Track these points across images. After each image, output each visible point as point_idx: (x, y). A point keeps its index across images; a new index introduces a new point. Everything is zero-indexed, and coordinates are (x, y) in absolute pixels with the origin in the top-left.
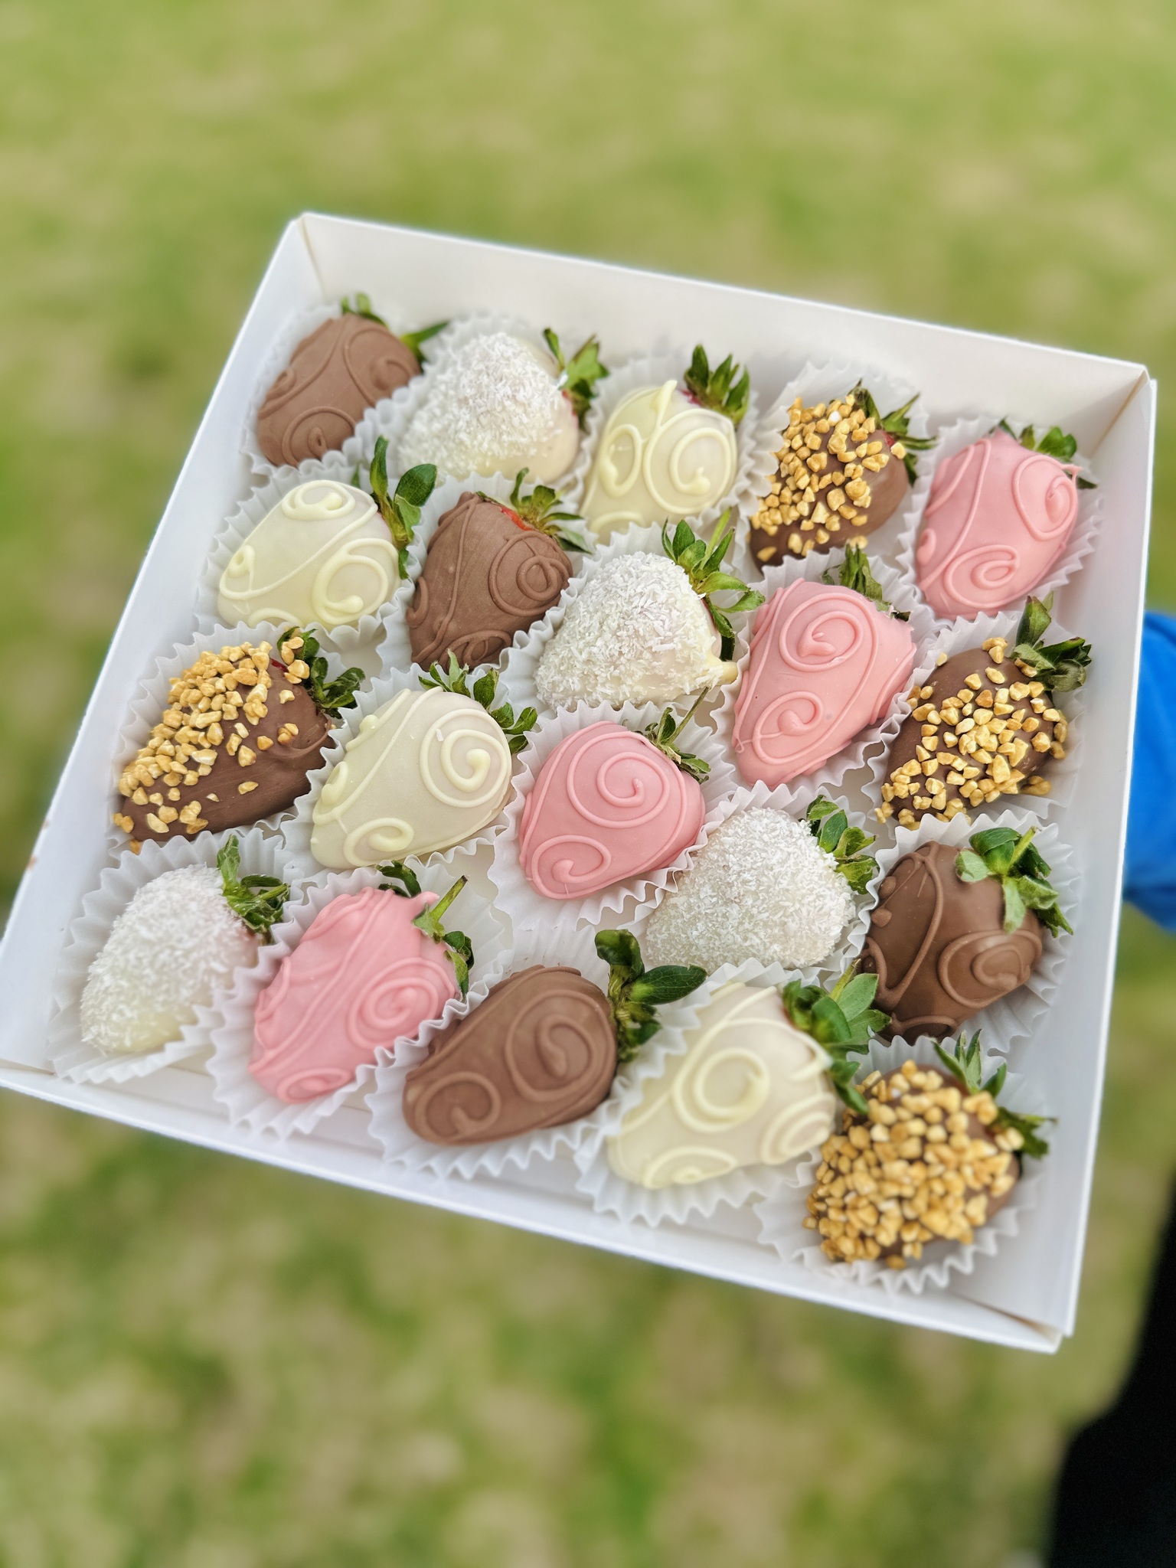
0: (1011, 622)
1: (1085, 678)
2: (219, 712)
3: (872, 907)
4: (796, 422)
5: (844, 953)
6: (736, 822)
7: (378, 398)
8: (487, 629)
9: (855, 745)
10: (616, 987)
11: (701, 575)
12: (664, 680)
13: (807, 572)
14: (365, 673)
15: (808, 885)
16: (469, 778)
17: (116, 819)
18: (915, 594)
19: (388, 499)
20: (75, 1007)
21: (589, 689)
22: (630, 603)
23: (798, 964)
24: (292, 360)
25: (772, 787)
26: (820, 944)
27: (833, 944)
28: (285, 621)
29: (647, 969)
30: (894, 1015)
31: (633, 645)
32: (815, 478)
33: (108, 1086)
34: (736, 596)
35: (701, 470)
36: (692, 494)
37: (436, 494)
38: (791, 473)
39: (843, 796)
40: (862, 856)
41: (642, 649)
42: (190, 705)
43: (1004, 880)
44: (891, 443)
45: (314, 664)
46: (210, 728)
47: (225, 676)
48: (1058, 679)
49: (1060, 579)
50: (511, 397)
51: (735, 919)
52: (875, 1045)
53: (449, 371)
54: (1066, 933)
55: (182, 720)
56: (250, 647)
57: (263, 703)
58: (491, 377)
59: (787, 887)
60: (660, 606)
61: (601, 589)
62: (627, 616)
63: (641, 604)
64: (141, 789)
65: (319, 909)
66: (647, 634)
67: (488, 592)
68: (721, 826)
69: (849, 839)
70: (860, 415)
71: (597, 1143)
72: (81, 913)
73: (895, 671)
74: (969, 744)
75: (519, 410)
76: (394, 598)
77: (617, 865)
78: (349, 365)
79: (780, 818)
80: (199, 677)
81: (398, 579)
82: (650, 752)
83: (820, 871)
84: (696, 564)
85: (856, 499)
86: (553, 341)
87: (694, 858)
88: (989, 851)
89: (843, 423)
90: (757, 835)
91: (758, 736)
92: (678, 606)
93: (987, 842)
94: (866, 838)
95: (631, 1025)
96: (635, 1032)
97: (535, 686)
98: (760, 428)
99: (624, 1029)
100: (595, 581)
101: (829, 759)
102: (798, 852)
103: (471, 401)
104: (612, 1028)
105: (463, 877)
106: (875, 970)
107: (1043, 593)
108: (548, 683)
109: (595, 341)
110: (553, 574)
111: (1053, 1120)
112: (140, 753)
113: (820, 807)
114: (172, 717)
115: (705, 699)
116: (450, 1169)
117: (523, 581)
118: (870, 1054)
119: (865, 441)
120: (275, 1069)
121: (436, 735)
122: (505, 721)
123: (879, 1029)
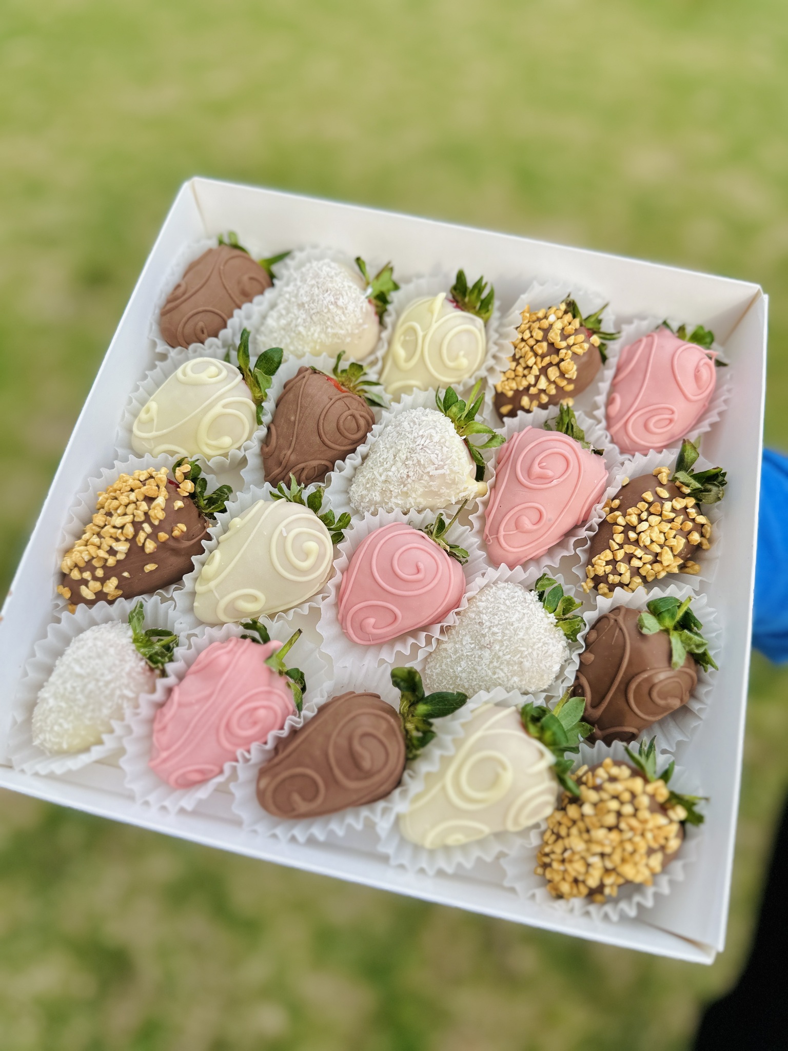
0: (671, 456)
1: (723, 494)
2: (132, 516)
3: (581, 651)
4: (526, 321)
5: (562, 682)
6: (487, 592)
7: (243, 302)
8: (317, 459)
9: (567, 539)
10: (405, 706)
11: (462, 423)
12: (437, 494)
13: (534, 421)
14: (233, 489)
15: (537, 635)
16: (305, 560)
17: (59, 590)
18: (606, 437)
19: (250, 370)
20: (29, 720)
21: (386, 500)
22: (414, 442)
23: (530, 690)
24: (185, 275)
25: (511, 567)
26: (545, 677)
27: (555, 677)
28: (177, 453)
29: (427, 694)
30: (596, 726)
31: (417, 470)
32: (539, 359)
33: (51, 777)
34: (486, 437)
35: (462, 353)
36: (456, 369)
37: (282, 367)
38: (523, 356)
39: (560, 574)
40: (574, 615)
41: (423, 473)
42: (111, 510)
43: (671, 633)
44: (590, 336)
45: (198, 482)
46: (126, 526)
47: (136, 491)
48: (705, 495)
49: (705, 427)
50: (333, 302)
51: (487, 659)
52: (584, 747)
53: (292, 285)
54: (713, 669)
55: (106, 521)
56: (154, 471)
57: (162, 510)
58: (320, 289)
59: (523, 637)
60: (435, 444)
61: (394, 433)
62: (412, 451)
63: (422, 443)
64: (76, 568)
65: (199, 652)
66: (426, 463)
67: (317, 434)
68: (477, 594)
69: (565, 604)
70: (570, 316)
71: (392, 817)
72: (33, 655)
73: (594, 489)
74: (645, 539)
75: (339, 312)
76: (253, 438)
77: (406, 621)
78: (224, 280)
79: (517, 589)
80: (118, 492)
81: (256, 424)
82: (429, 544)
83: (546, 626)
84: (459, 416)
85: (567, 373)
86: (362, 266)
87: (459, 617)
88: (661, 613)
89: (558, 322)
90: (502, 601)
91: (502, 532)
92: (447, 444)
93: (658, 607)
94: (576, 603)
95: (415, 734)
96: (419, 736)
97: (349, 498)
98: (502, 325)
99: (411, 737)
100: (390, 427)
101: (549, 549)
102: (530, 613)
103: (306, 306)
104: (402, 736)
105: (299, 630)
106: (583, 694)
107: (693, 437)
108: (358, 496)
109: (390, 266)
110: (362, 422)
111: (707, 799)
112: (76, 544)
113: (545, 582)
114: (99, 519)
115: (466, 507)
116: (289, 835)
117: (342, 427)
118: (580, 753)
119: (573, 335)
120: (168, 765)
121: (281, 532)
122: (329, 523)
123: (586, 736)
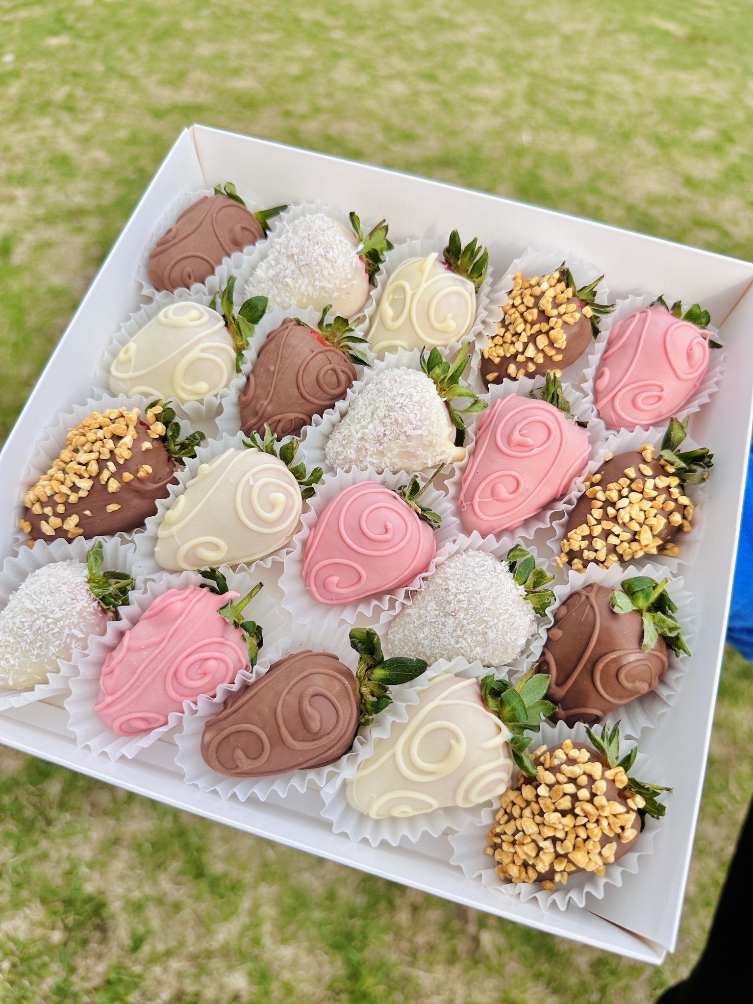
0: (659, 434)
1: (708, 476)
2: (98, 453)
3: (549, 626)
4: (519, 288)
6: (457, 559)
7: (233, 251)
8: (293, 412)
9: (544, 512)
10: (362, 670)
11: (445, 385)
12: (412, 455)
13: (519, 390)
14: (206, 435)
15: (504, 606)
16: (270, 512)
17: (20, 524)
18: (593, 410)
19: (234, 319)
21: (361, 458)
22: (394, 400)
23: (494, 663)
24: (178, 221)
25: (484, 536)
26: (510, 649)
27: (519, 651)
28: (152, 395)
30: (560, 705)
31: (394, 429)
32: (528, 326)
34: (469, 401)
35: (450, 315)
36: (443, 332)
37: (266, 317)
38: (512, 322)
39: (533, 547)
40: (544, 589)
41: (400, 433)
42: (78, 446)
43: (644, 614)
44: (582, 307)
45: (170, 426)
46: (91, 463)
47: (105, 429)
48: (689, 476)
49: (694, 408)
50: (323, 256)
51: (450, 627)
52: (545, 726)
53: (284, 236)
54: (686, 655)
55: (72, 457)
56: (125, 411)
57: (129, 449)
58: (311, 241)
59: (489, 607)
60: (415, 404)
61: (375, 390)
62: (390, 409)
63: (401, 401)
64: (38, 503)
65: (154, 597)
66: (404, 423)
67: (296, 386)
68: (446, 560)
69: (536, 577)
70: (562, 285)
71: (338, 782)
73: (575, 462)
74: (624, 516)
75: (328, 265)
76: (231, 386)
77: (371, 582)
78: (215, 227)
79: (487, 558)
80: (86, 428)
81: (235, 373)
82: (400, 505)
83: (514, 598)
84: (442, 378)
85: (556, 343)
86: (356, 222)
87: (425, 582)
88: (634, 593)
89: (550, 290)
90: (470, 569)
91: (477, 499)
92: (427, 404)
93: (633, 586)
94: (548, 577)
95: (370, 699)
96: (373, 703)
97: (325, 454)
98: (493, 290)
99: (365, 700)
100: (371, 384)
101: (526, 520)
102: (499, 582)
103: (296, 257)
104: (356, 699)
105: (261, 583)
106: (548, 672)
107: (681, 417)
108: (334, 452)
109: (385, 224)
110: (343, 377)
111: (668, 790)
112: (41, 478)
113: (517, 553)
114: (66, 455)
115: (442, 471)
116: (230, 793)
117: (321, 381)
118: (540, 732)
119: (564, 303)
120: (112, 710)
121: (248, 481)
122: (300, 475)
123: (549, 715)
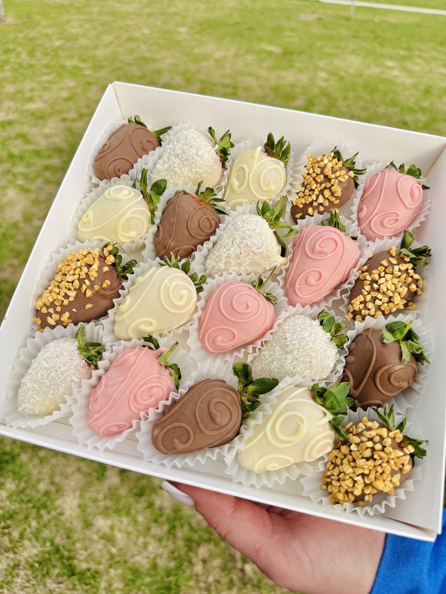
0: (398, 241)
1: (429, 261)
2: (78, 275)
3: (346, 355)
4: (311, 163)
5: (335, 374)
6: (289, 320)
7: (143, 155)
8: (187, 245)
9: (336, 290)
10: (241, 387)
11: (273, 222)
12: (258, 264)
13: (315, 222)
14: (138, 261)
15: (320, 345)
16: (180, 301)
17: (34, 319)
18: (358, 230)
19: (147, 193)
20: (15, 396)
21: (228, 268)
22: (244, 233)
23: (316, 378)
24: (109, 140)
25: (303, 307)
26: (325, 370)
27: (331, 370)
28: (105, 240)
29: (254, 379)
30: (357, 400)
31: (246, 250)
32: (318, 185)
34: (287, 230)
35: (272, 182)
36: (269, 192)
37: (166, 191)
38: (309, 183)
39: (332, 310)
40: (341, 334)
41: (249, 252)
42: (66, 273)
43: (401, 342)
44: (348, 172)
45: (117, 257)
46: (74, 282)
47: (81, 261)
48: (418, 262)
49: (417, 224)
50: (196, 153)
51: (290, 360)
52: (349, 411)
53: (171, 144)
54: (427, 364)
55: (63, 279)
56: (91, 249)
57: (96, 272)
58: (188, 146)
59: (312, 347)
60: (257, 234)
61: (232, 228)
62: (243, 238)
63: (249, 233)
64: (45, 307)
65: (117, 355)
66: (252, 246)
67: (187, 230)
68: (283, 322)
69: (336, 327)
70: (336, 160)
71: (234, 452)
72: (19, 357)
73: (352, 260)
74: (383, 288)
75: (199, 159)
76: (149, 232)
77: (240, 339)
78: (132, 141)
79: (307, 319)
80: (70, 262)
81: (151, 225)
82: (253, 292)
83: (325, 340)
84: (271, 218)
85: (335, 193)
86: (213, 133)
87: (272, 335)
88: (394, 331)
89: (329, 163)
90: (298, 325)
91: (297, 286)
92: (264, 234)
93: (392, 327)
94: (343, 327)
95: (247, 403)
96: (250, 406)
97: (206, 267)
98: (295, 166)
99: (245, 405)
100: (230, 225)
101: (325, 297)
102: (316, 332)
103: (180, 155)
104: (240, 404)
105: (177, 342)
106: (348, 381)
107: (411, 229)
108: (211, 266)
109: (229, 133)
110: (213, 222)
111: (427, 441)
112: (45, 292)
113: (324, 314)
114: (59, 278)
115: (275, 272)
117: (201, 225)
118: (348, 415)
119: (338, 170)
120: (98, 422)
121: (166, 284)
122: (194, 280)
123: (351, 406)
